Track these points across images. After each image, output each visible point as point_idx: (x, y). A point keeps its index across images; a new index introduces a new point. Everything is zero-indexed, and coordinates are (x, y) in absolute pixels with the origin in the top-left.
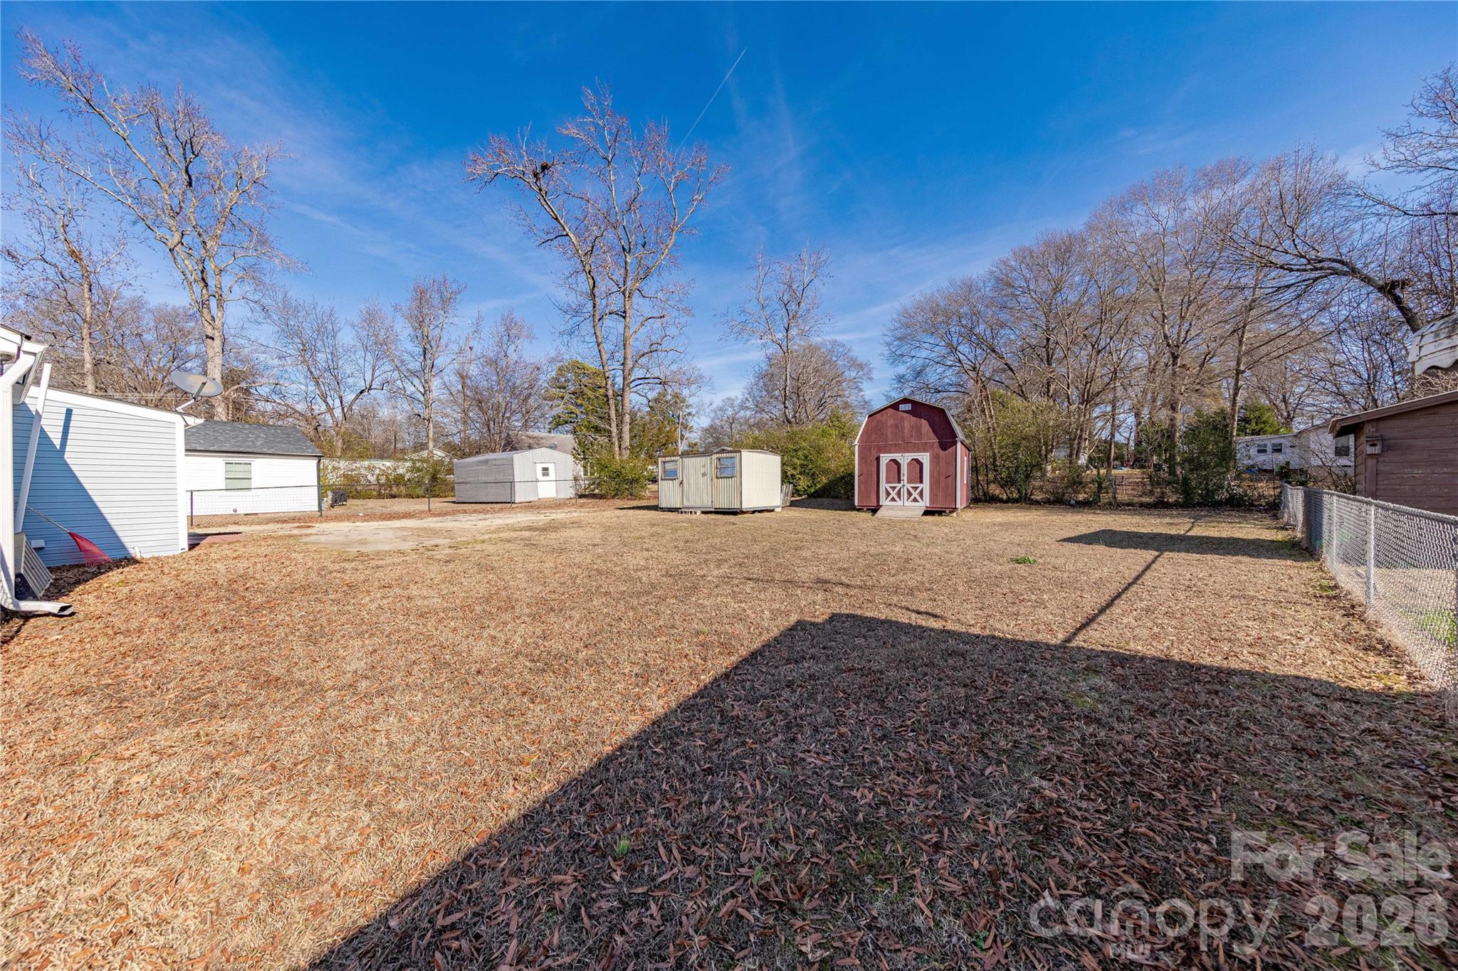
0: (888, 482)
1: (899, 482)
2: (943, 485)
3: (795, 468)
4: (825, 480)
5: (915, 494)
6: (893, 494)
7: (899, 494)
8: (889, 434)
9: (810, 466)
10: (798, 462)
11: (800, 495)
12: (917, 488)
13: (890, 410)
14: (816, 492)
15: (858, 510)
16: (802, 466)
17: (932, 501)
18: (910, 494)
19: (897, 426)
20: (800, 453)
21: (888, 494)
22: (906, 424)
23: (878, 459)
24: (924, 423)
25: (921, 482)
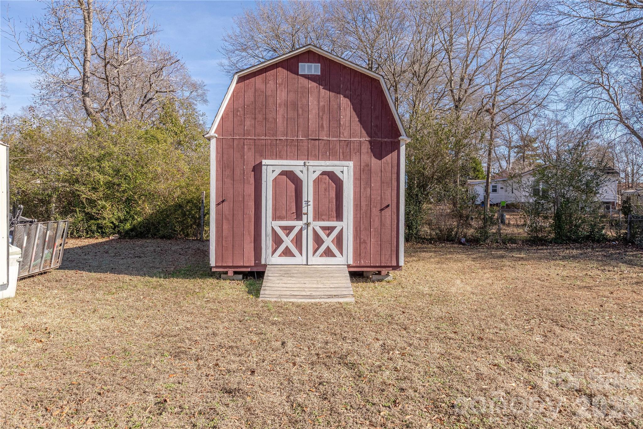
0: (276, 217)
1: (299, 217)
2: (376, 223)
3: (95, 189)
4: (148, 209)
5: (329, 242)
6: (288, 242)
7: (298, 241)
8: (279, 120)
9: (124, 186)
10: (102, 178)
11: (103, 234)
12: (334, 228)
13: (282, 72)
14: (133, 229)
15: (218, 276)
16: (110, 185)
17: (358, 254)
18: (318, 241)
19: (295, 106)
20: (106, 164)
21: (278, 241)
22: (312, 101)
23: (257, 169)
24: (345, 102)
25: (339, 216)
